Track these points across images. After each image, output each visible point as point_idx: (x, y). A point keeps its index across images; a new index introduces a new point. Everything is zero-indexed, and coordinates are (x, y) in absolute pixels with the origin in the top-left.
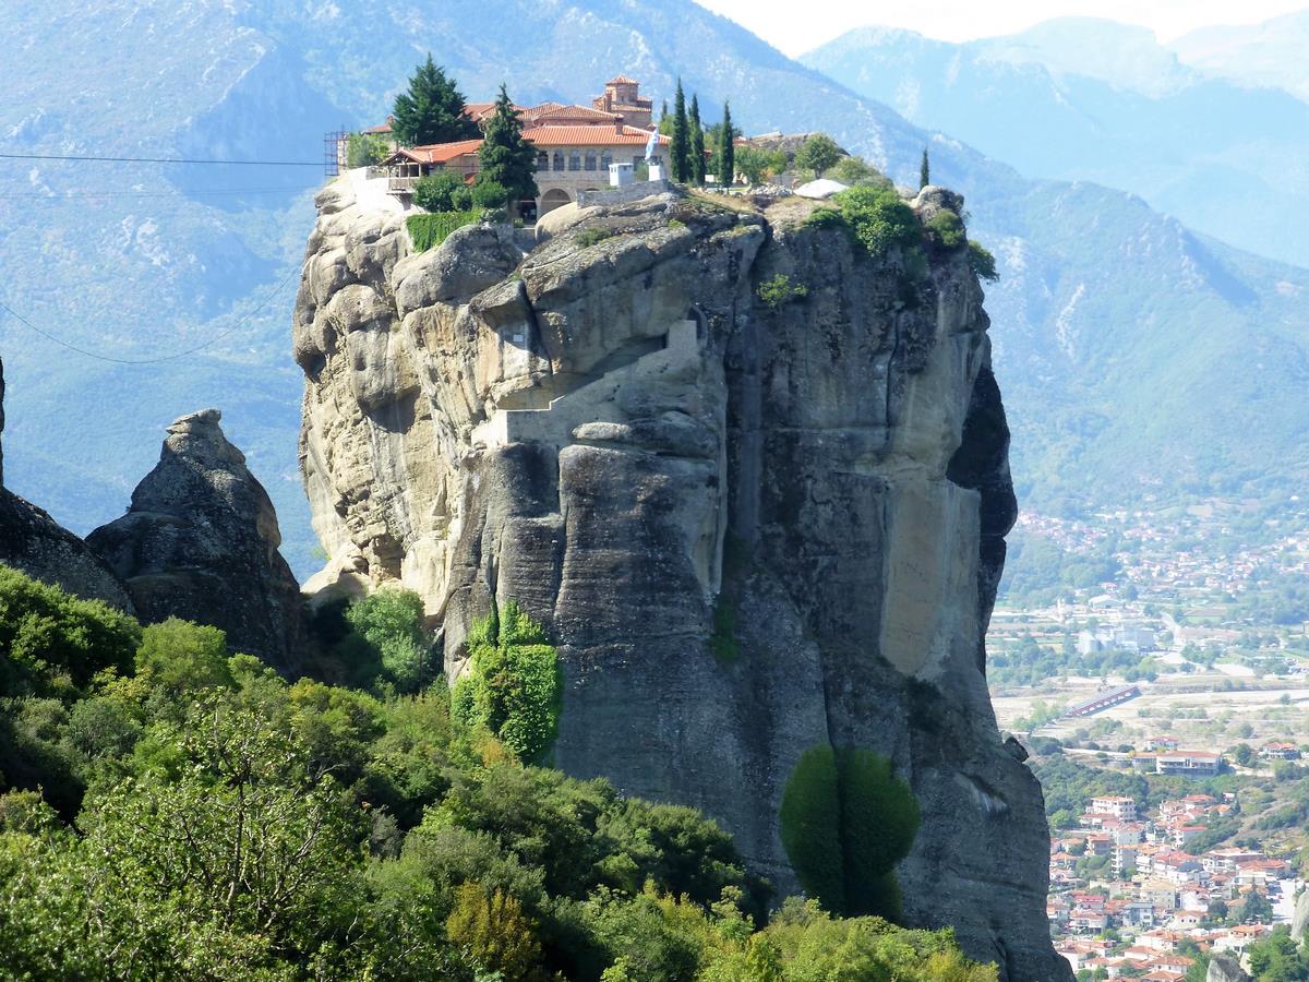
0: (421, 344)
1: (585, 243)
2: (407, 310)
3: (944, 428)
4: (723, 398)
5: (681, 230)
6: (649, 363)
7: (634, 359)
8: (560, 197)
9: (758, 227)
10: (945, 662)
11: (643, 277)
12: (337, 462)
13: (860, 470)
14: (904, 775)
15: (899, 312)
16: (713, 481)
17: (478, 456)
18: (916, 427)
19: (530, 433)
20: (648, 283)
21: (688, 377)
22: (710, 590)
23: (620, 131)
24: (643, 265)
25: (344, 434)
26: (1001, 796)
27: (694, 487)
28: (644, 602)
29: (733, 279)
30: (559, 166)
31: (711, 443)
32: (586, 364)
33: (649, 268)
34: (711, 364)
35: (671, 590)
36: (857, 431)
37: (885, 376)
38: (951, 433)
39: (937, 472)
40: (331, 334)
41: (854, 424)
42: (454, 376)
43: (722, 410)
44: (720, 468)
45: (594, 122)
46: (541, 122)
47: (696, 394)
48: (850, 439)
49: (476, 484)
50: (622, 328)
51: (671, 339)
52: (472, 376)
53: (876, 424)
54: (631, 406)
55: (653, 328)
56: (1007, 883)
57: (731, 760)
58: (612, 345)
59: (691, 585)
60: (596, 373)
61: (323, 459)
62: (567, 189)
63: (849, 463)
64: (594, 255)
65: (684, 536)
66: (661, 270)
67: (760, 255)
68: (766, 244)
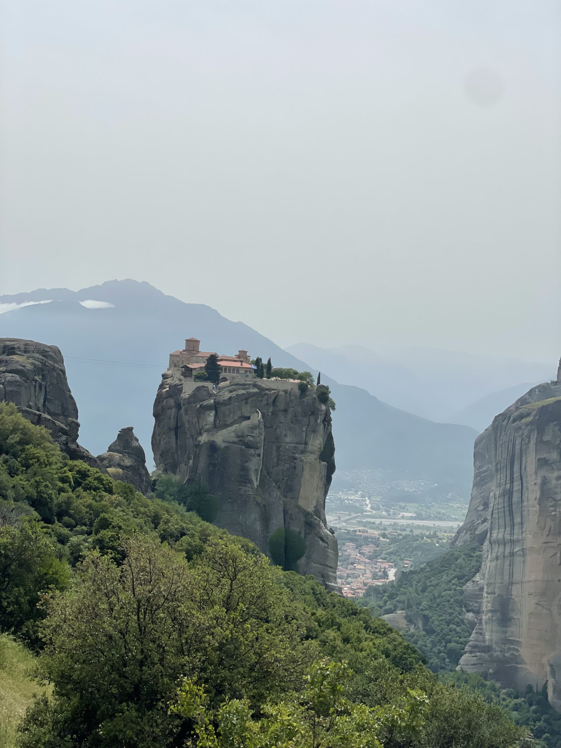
0: (186, 414)
1: (231, 392)
2: (183, 405)
3: (319, 446)
4: (263, 434)
5: (256, 390)
6: (245, 423)
7: (241, 422)
8: (225, 379)
9: (276, 391)
10: (315, 507)
11: (245, 401)
12: (162, 443)
13: (297, 455)
14: (302, 535)
15: (310, 415)
16: (259, 455)
17: (199, 444)
18: (312, 445)
19: (212, 439)
20: (246, 403)
21: (254, 428)
22: (256, 484)
23: (242, 365)
24: (246, 398)
25: (164, 436)
26: (327, 543)
27: (254, 456)
28: (239, 485)
29: (268, 404)
30: (225, 371)
31: (259, 445)
32: (229, 422)
33: (247, 399)
34: (261, 425)
35: (246, 483)
36: (298, 445)
37: (305, 432)
38: (321, 448)
39: (317, 457)
40: (163, 409)
41: (297, 443)
42: (194, 423)
43: (262, 437)
44: (261, 451)
45: (235, 361)
46: (221, 360)
47: (257, 431)
48: (295, 447)
49: (197, 451)
50: (239, 414)
51: (251, 417)
52: (199, 423)
53: (302, 444)
54: (239, 434)
55: (247, 414)
56: (327, 566)
57: (258, 528)
58: (236, 418)
59: (251, 482)
60: (231, 425)
61: (158, 442)
62: (227, 377)
63: (294, 453)
64: (234, 394)
65: (251, 469)
66: (250, 400)
67: (275, 398)
68: (277, 396)
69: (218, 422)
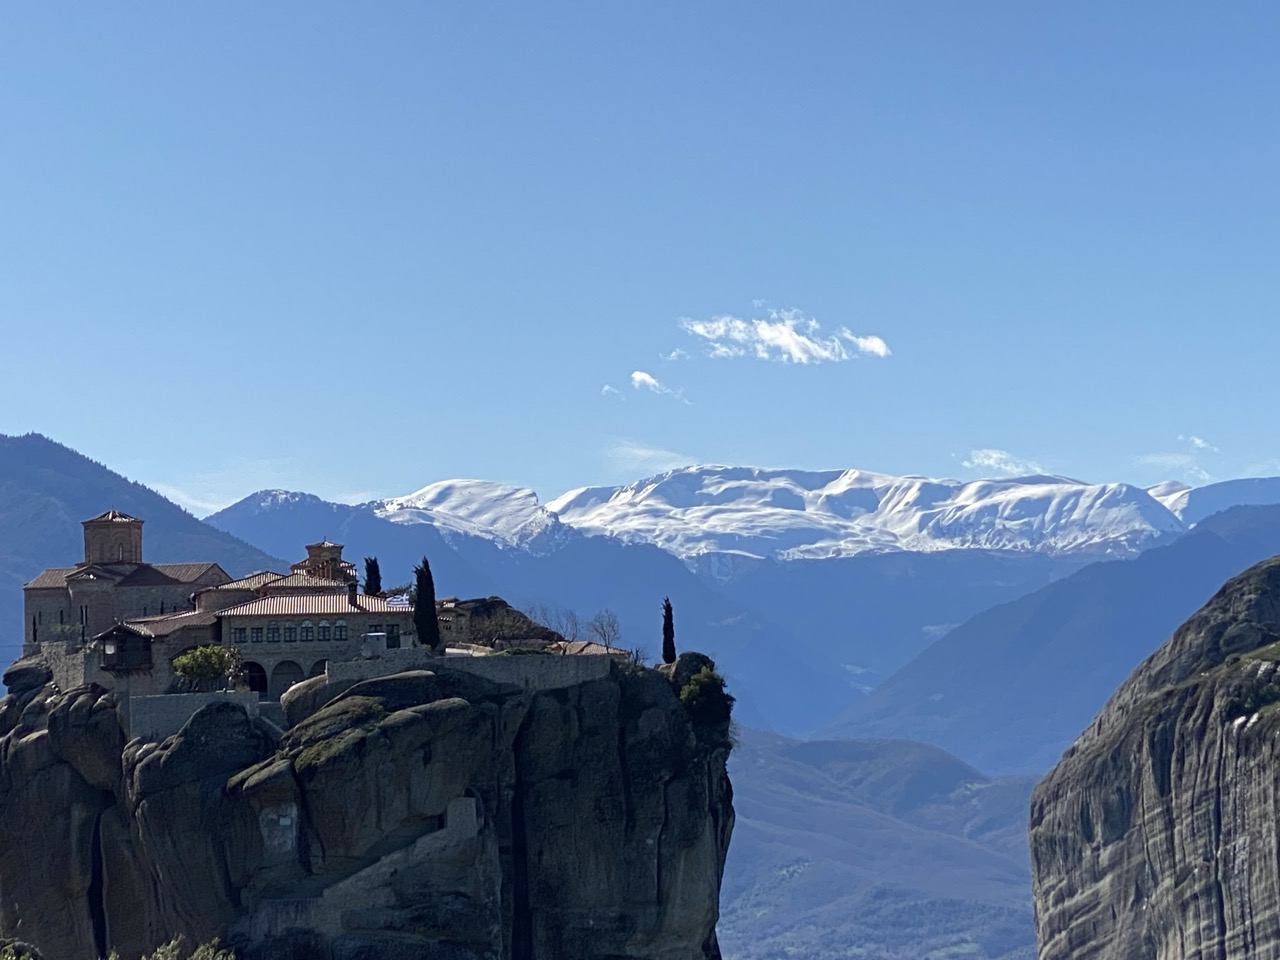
2: (142, 794)
4: (499, 877)
6: (427, 844)
7: (411, 842)
9: (522, 698)
11: (421, 753)
13: (631, 951)
15: (667, 784)
18: (685, 904)
19: (299, 924)
20: (427, 759)
21: (465, 858)
23: (353, 602)
24: (423, 740)
29: (496, 754)
30: (290, 637)
32: (363, 846)
33: (426, 744)
34: (488, 843)
36: (628, 910)
37: (656, 852)
41: (625, 903)
43: (497, 892)
46: (263, 592)
47: (475, 873)
48: (622, 918)
50: (399, 808)
51: (449, 818)
53: (647, 903)
54: (410, 893)
55: (431, 807)
58: (389, 826)
60: (373, 856)
67: (524, 727)
68: (530, 715)
69: (315, 849)
